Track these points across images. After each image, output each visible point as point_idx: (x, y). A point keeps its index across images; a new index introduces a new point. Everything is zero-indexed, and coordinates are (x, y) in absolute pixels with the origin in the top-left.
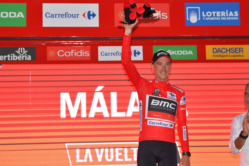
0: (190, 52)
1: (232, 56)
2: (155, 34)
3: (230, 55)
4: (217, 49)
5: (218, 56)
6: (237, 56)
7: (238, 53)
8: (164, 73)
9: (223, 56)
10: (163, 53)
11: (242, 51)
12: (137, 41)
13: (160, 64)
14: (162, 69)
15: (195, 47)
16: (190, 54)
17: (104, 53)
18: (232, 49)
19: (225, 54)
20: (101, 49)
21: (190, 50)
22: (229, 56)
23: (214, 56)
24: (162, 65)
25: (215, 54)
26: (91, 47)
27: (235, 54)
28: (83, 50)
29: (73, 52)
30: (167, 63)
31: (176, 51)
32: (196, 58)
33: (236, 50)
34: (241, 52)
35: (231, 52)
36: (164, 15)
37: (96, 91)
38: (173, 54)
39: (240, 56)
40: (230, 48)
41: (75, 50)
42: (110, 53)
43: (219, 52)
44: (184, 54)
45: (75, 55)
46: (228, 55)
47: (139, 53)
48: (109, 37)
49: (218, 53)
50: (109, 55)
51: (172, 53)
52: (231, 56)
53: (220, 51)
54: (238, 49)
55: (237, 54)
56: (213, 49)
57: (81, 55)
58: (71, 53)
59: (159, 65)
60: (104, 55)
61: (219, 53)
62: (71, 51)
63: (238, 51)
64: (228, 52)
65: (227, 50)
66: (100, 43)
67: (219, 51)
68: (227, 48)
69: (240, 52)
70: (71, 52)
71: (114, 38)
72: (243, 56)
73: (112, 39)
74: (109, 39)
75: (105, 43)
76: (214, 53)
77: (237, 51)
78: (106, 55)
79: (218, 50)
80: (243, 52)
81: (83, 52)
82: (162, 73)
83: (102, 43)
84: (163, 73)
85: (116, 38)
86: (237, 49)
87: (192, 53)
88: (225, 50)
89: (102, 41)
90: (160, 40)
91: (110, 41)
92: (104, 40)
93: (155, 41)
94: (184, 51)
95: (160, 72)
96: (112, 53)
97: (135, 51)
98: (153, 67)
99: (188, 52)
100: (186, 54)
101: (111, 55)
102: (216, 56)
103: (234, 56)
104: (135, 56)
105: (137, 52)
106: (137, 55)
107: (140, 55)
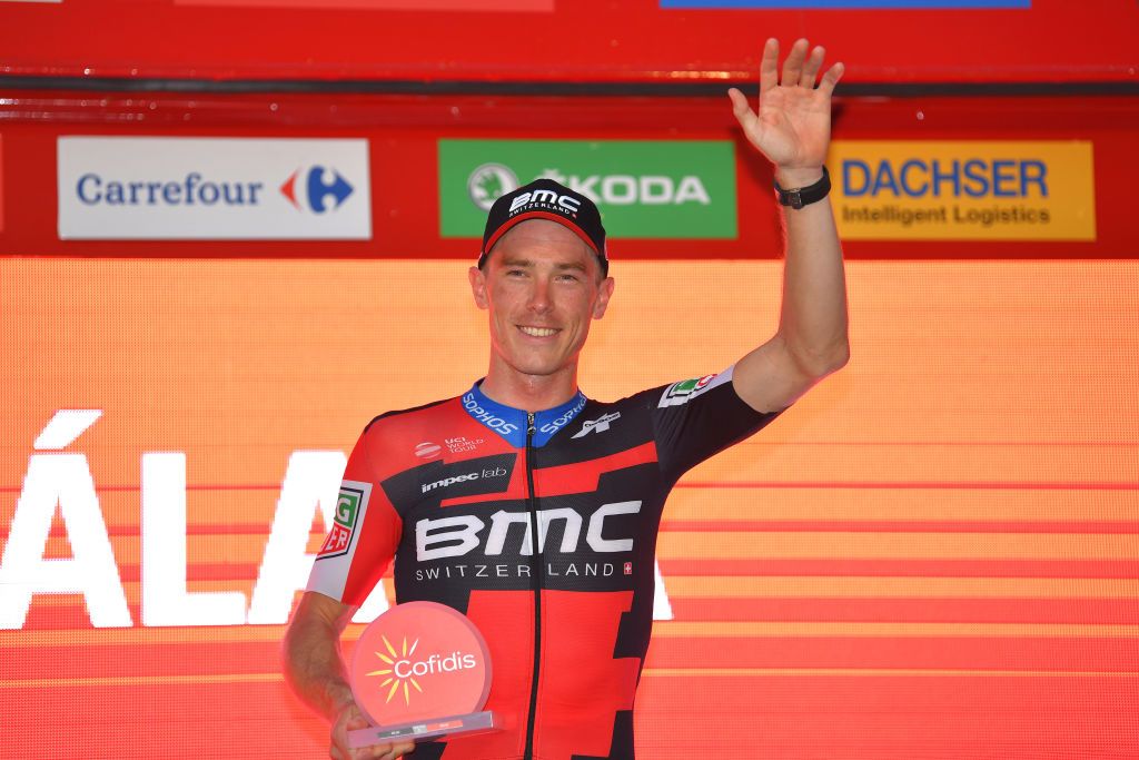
0: (692, 190)
1: (973, 216)
3: (956, 211)
4: (874, 168)
5: (878, 213)
6: (1005, 216)
7: (1012, 194)
8: (541, 332)
9: (909, 218)
11: (1040, 180)
13: (517, 273)
14: (529, 302)
15: (723, 153)
16: (687, 203)
17: (98, 182)
18: (976, 170)
19: (927, 203)
20: (77, 156)
21: (691, 173)
22: (950, 215)
23: (848, 215)
24: (531, 279)
25: (856, 203)
27: (989, 202)
30: (564, 267)
31: (592, 180)
32: (728, 229)
33: (997, 178)
34: (1033, 189)
35: (968, 191)
37: (39, 443)
39: (1026, 216)
40: (956, 165)
42: (141, 186)
43: (886, 186)
44: (647, 198)
46: (943, 211)
47: (342, 190)
48: (134, 72)
49: (875, 193)
50: (134, 200)
52: (962, 214)
53: (892, 185)
54: (1015, 171)
55: (1005, 204)
56: (847, 165)
60: (99, 197)
61: (885, 198)
63: (1015, 186)
64: (947, 187)
65: (938, 177)
66: (70, 116)
67: (885, 179)
68: (936, 165)
69: (1024, 192)
71: (171, 86)
72: (1045, 216)
73: (153, 86)
74: (136, 87)
75: (110, 117)
76: (847, 192)
77: (1004, 186)
78: (115, 197)
79: (879, 176)
80: (1044, 191)
82: (529, 331)
83: (82, 117)
84: (535, 332)
85: (181, 86)
86: (1004, 171)
87: (701, 196)
88: (928, 177)
89: (83, 103)
90: (490, 104)
91: (142, 103)
92: (100, 97)
93: (455, 110)
94: (646, 182)
95: (519, 327)
96: (158, 186)
97: (316, 174)
98: (480, 290)
99: (676, 186)
100: (666, 197)
101: (152, 200)
102: (867, 218)
103: (987, 216)
104: (318, 207)
105: (328, 179)
106: (329, 201)
107: (350, 202)
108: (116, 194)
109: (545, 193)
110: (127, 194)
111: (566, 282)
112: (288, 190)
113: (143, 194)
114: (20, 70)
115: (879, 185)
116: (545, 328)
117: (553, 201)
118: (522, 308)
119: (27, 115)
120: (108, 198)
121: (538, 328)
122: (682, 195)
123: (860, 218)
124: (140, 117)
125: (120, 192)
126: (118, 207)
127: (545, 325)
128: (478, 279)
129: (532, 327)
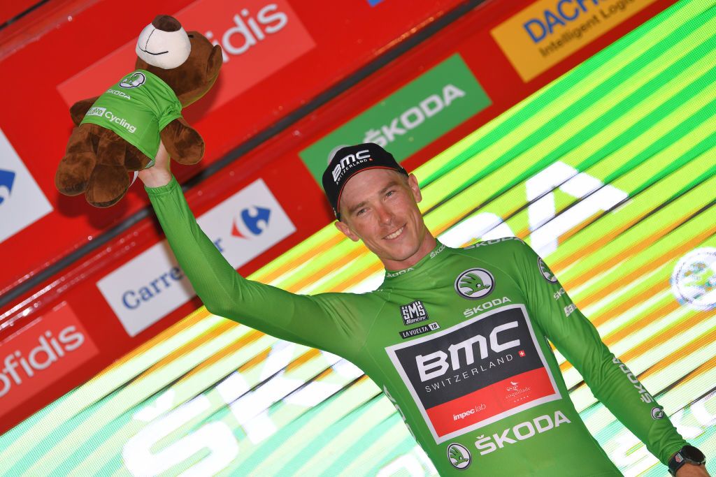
0: (452, 93)
2: (281, 108)
3: (602, 13)
5: (560, 43)
8: (398, 233)
9: (579, 33)
10: (350, 159)
12: (232, 173)
13: (362, 211)
15: (455, 63)
16: (453, 102)
17: (133, 293)
19: (583, 18)
20: (112, 287)
21: (445, 85)
22: (600, 17)
23: (544, 52)
24: (372, 209)
25: (545, 43)
26: (70, 304)
28: (48, 334)
29: (15, 364)
31: (394, 123)
36: (268, 14)
38: (391, 138)
41: (18, 354)
42: (156, 281)
43: (554, 24)
44: (430, 113)
45: (30, 372)
46: (595, 17)
47: (264, 214)
49: (551, 31)
50: (158, 291)
51: (386, 138)
52: (606, 12)
53: (558, 21)
56: (526, 26)
57: (52, 357)
58: (9, 375)
59: (358, 214)
60: (138, 301)
61: (559, 31)
62: (4, 366)
64: (588, 3)
65: (580, 1)
66: (96, 268)
67: (552, 20)
70: (5, 371)
71: (139, 217)
73: (129, 223)
74: (120, 229)
75: (117, 255)
76: (536, 40)
78: (147, 296)
79: (548, 21)
81: (54, 342)
82: (391, 237)
83: (102, 264)
84: (394, 235)
85: (143, 214)
87: (458, 93)
88: (574, 5)
89: (99, 256)
90: (313, 117)
91: (129, 237)
92: (105, 248)
93: (297, 133)
94: (424, 105)
95: (384, 238)
96: (166, 275)
97: (245, 214)
98: (349, 232)
99: (442, 96)
100: (440, 106)
101: (167, 285)
102: (556, 48)
103: (620, 5)
104: (257, 231)
105: (253, 213)
106: (261, 224)
107: (272, 217)
108: (146, 294)
109: (347, 158)
110: (152, 290)
111: (391, 197)
112: (236, 232)
113: (161, 285)
114: (54, 260)
115: (551, 26)
116: (398, 230)
117: (354, 160)
118: (378, 228)
119: (73, 282)
120: (144, 299)
121: (395, 232)
122: (448, 100)
123: (552, 50)
124: (133, 244)
125: (148, 291)
126: (152, 300)
127: (397, 228)
128: (343, 227)
129: (391, 234)
